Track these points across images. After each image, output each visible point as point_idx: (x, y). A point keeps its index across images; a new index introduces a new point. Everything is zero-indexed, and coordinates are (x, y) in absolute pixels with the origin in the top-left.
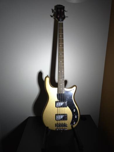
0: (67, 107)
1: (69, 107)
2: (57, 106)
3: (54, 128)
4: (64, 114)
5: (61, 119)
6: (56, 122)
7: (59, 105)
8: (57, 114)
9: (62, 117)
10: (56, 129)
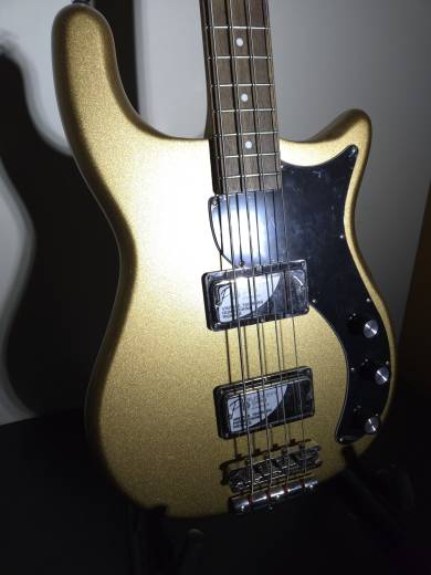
0: (303, 312)
1: (317, 307)
2: (224, 318)
3: (216, 497)
4: (288, 375)
5: (275, 418)
6: (226, 449)
7: (243, 300)
8: (224, 381)
9: (273, 398)
10: (231, 503)
